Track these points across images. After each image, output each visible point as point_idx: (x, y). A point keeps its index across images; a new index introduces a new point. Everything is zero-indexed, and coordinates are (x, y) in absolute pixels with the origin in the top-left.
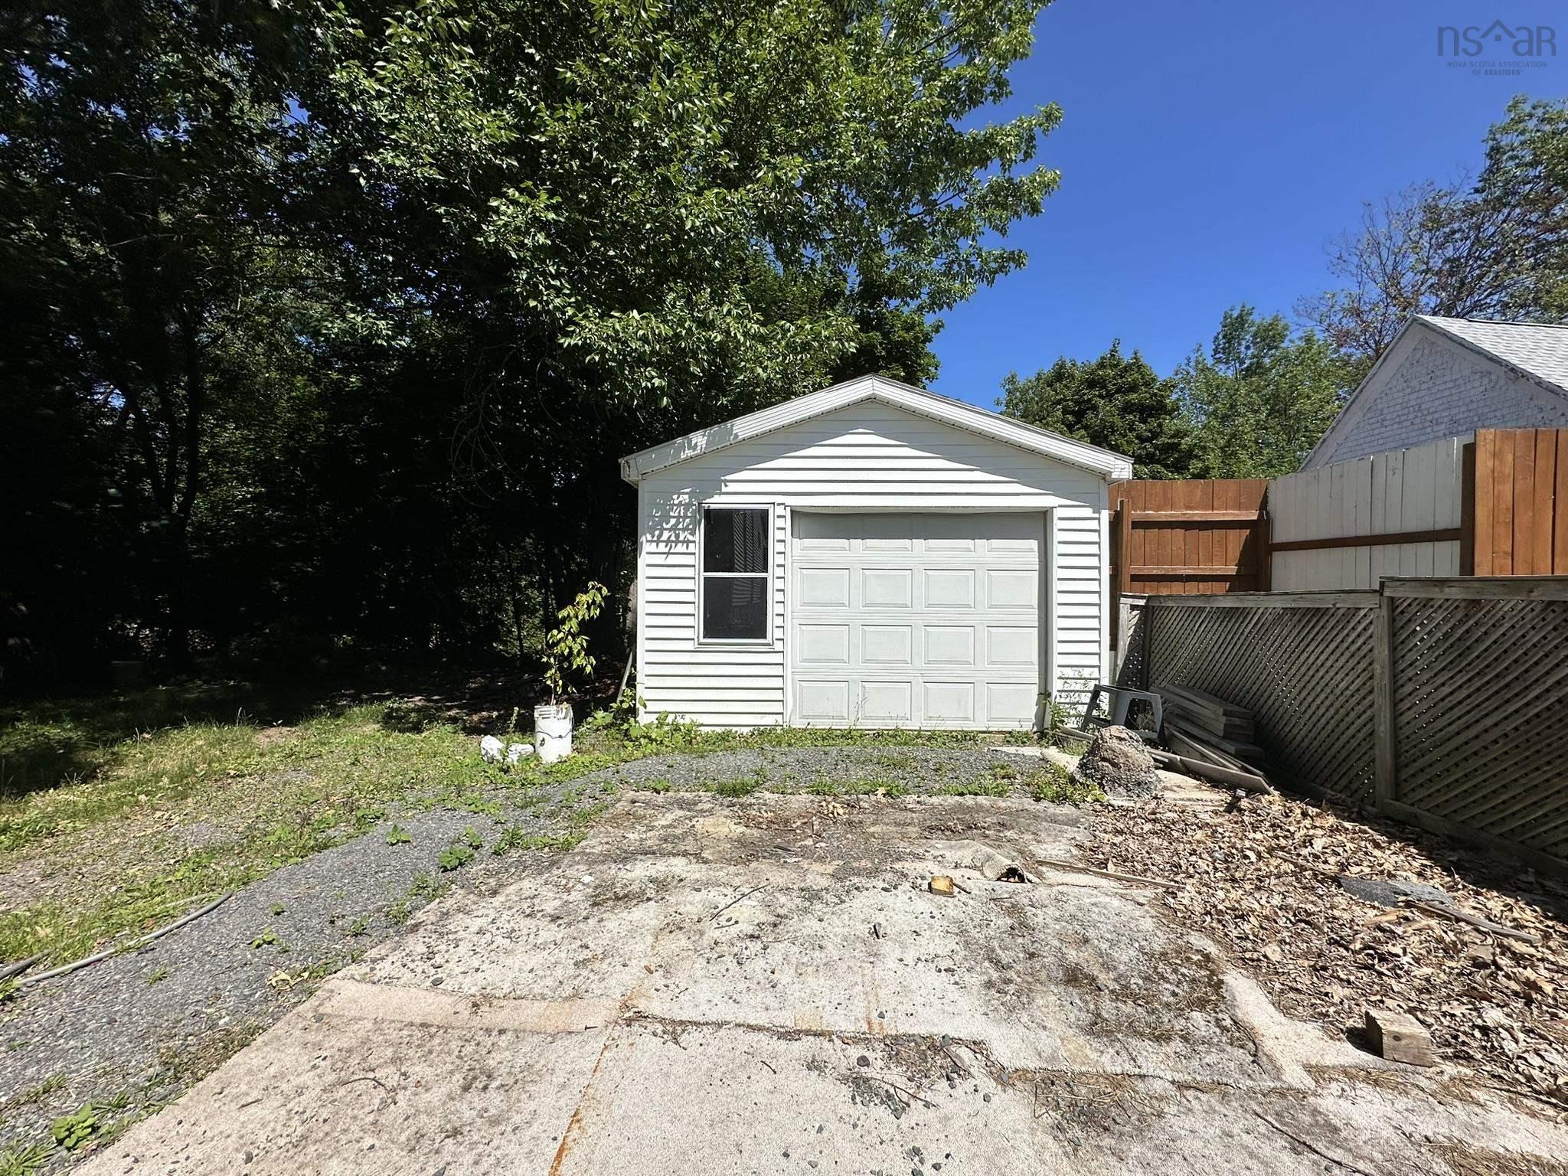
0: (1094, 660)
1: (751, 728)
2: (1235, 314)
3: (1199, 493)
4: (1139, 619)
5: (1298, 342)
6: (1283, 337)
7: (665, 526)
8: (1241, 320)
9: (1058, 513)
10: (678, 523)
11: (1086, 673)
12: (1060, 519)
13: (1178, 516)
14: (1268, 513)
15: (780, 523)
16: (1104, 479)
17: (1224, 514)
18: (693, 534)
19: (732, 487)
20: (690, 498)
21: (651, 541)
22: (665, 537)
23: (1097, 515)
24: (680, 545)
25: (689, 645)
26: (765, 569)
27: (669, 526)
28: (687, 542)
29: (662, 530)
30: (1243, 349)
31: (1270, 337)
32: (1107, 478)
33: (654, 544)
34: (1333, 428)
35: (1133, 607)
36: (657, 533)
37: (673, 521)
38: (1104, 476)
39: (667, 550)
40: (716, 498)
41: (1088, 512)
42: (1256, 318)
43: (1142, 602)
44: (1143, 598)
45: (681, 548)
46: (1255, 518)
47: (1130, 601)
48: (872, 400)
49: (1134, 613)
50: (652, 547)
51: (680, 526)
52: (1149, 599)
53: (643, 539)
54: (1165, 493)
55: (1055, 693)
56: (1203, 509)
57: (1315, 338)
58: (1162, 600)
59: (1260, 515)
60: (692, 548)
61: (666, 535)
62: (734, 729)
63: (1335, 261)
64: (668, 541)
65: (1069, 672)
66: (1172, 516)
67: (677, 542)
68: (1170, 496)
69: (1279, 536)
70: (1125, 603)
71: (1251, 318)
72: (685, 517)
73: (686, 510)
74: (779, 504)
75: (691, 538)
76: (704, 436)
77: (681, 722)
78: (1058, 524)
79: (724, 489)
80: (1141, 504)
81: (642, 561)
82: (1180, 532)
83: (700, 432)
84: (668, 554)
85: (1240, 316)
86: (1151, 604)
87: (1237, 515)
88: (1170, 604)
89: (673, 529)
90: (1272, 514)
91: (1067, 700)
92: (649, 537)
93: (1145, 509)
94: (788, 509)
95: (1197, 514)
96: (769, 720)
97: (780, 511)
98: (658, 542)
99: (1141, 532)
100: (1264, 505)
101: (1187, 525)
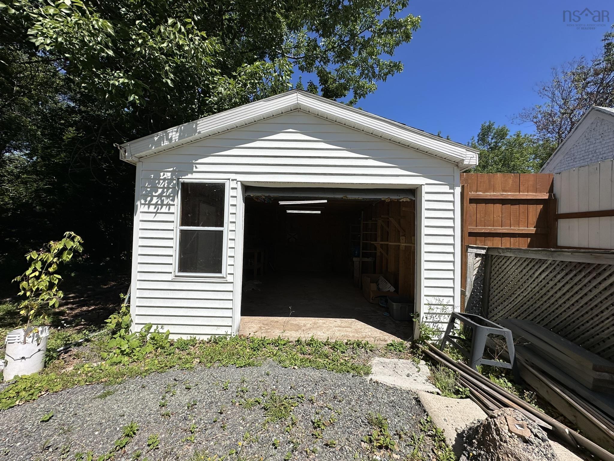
0: (450, 292)
1: (209, 337)
2: (487, 124)
3: (510, 182)
4: (481, 264)
5: (513, 137)
6: (506, 134)
7: (154, 194)
8: (489, 127)
9: (425, 189)
10: (163, 192)
11: (445, 301)
12: (427, 193)
13: (498, 196)
14: (554, 195)
15: (233, 193)
16: (457, 166)
17: (527, 195)
18: (173, 200)
19: (201, 168)
20: (172, 175)
21: (145, 204)
22: (154, 202)
23: (452, 191)
24: (164, 207)
25: (169, 277)
26: (222, 225)
27: (157, 194)
28: (169, 205)
29: (152, 197)
30: (490, 139)
31: (501, 134)
32: (460, 164)
33: (147, 206)
34: (548, 163)
35: (477, 255)
36: (149, 199)
37: (160, 191)
38: (457, 164)
39: (155, 211)
40: (189, 176)
41: (446, 189)
42: (496, 126)
43: (483, 252)
44: (484, 249)
45: (165, 209)
46: (547, 198)
47: (475, 251)
48: (297, 110)
49: (478, 259)
50: (146, 209)
51: (165, 194)
52: (488, 249)
53: (138, 203)
54: (490, 181)
55: (422, 315)
56: (513, 192)
57: (521, 135)
58: (501, 251)
59: (550, 196)
60: (173, 209)
61: (155, 200)
62: (198, 337)
63: (542, 90)
64: (156, 204)
65: (433, 300)
66: (494, 195)
67: (162, 205)
68: (492, 183)
69: (563, 209)
70: (472, 252)
71: (493, 126)
72: (168, 188)
73: (169, 184)
74: (233, 180)
75: (171, 203)
76: (177, 132)
77: (161, 331)
78: (425, 197)
79: (195, 169)
80: (475, 188)
81: (137, 218)
82: (498, 206)
83: (175, 129)
84: (156, 213)
85: (489, 126)
86: (491, 253)
87: (535, 196)
88: (508, 254)
89: (160, 196)
90: (558, 196)
91: (431, 320)
92: (143, 202)
93: (477, 191)
94: (239, 183)
95: (510, 195)
96: (221, 331)
97: (233, 184)
98: (149, 205)
99: (474, 205)
100: (551, 190)
101: (504, 202)
